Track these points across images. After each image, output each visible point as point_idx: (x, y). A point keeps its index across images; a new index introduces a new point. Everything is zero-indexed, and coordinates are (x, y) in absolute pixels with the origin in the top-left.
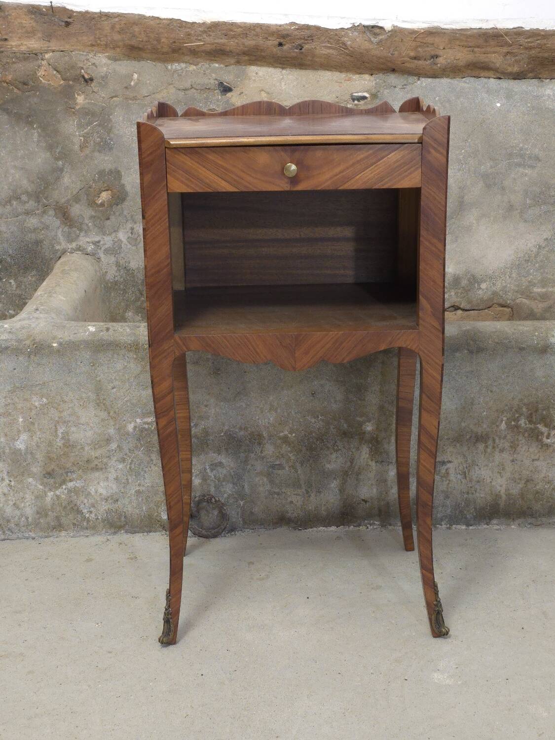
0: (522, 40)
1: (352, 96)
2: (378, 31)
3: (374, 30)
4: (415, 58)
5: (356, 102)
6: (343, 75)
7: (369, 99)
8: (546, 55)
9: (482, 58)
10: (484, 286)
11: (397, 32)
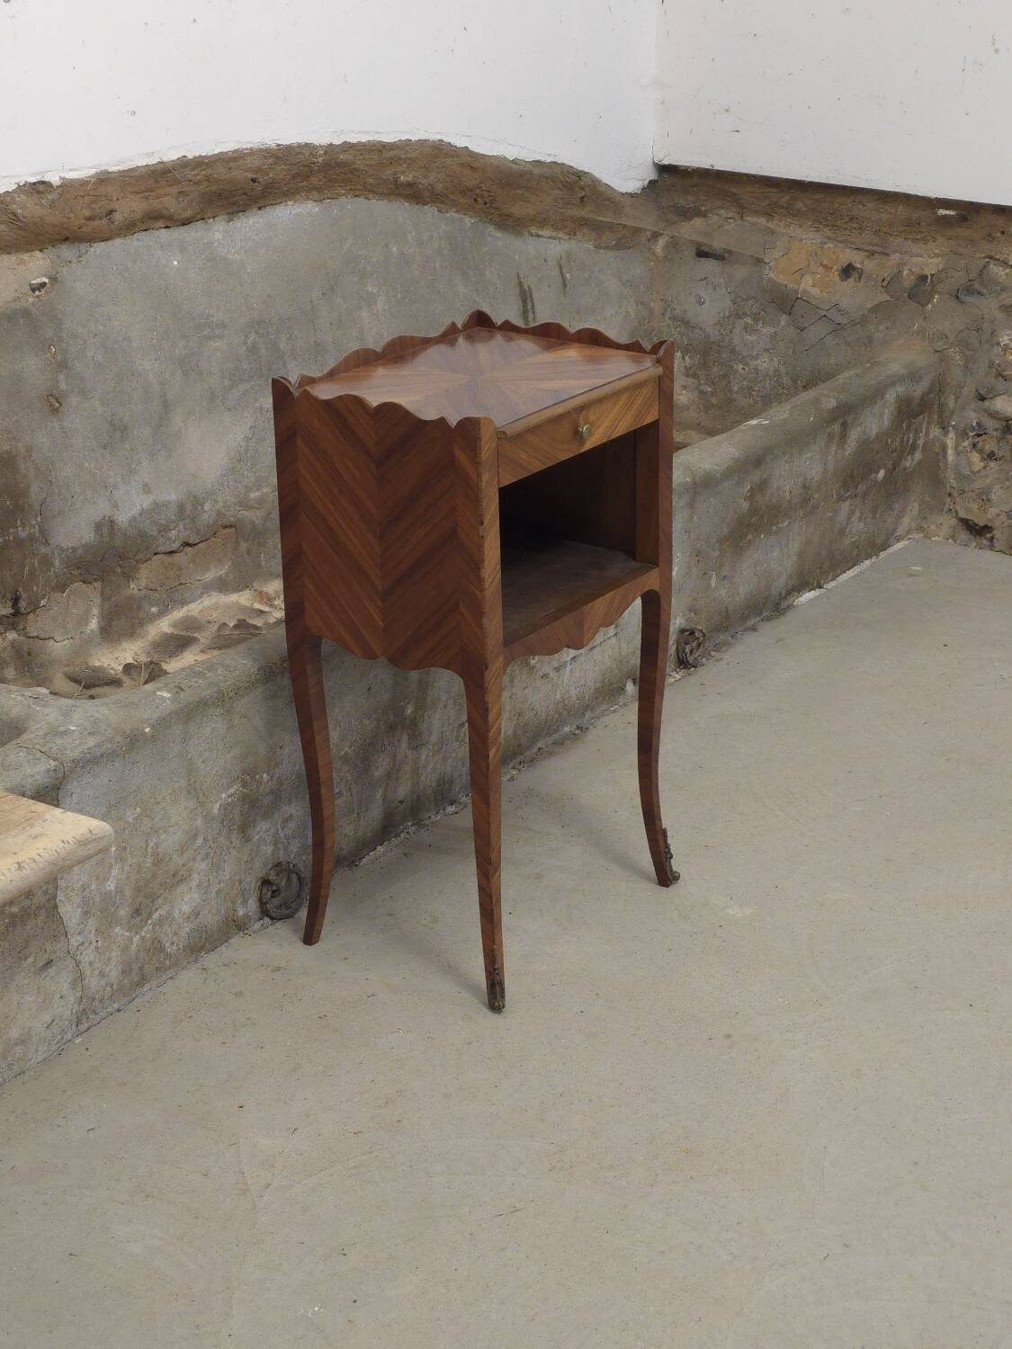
0: (190, 174)
1: (31, 285)
2: (41, 188)
3: (39, 188)
4: (89, 219)
5: (37, 293)
6: (13, 258)
7: (48, 285)
8: (213, 188)
9: (155, 204)
10: (207, 506)
11: (67, 185)
